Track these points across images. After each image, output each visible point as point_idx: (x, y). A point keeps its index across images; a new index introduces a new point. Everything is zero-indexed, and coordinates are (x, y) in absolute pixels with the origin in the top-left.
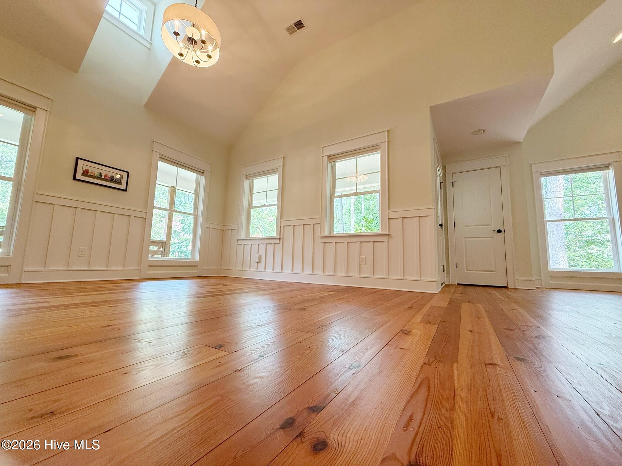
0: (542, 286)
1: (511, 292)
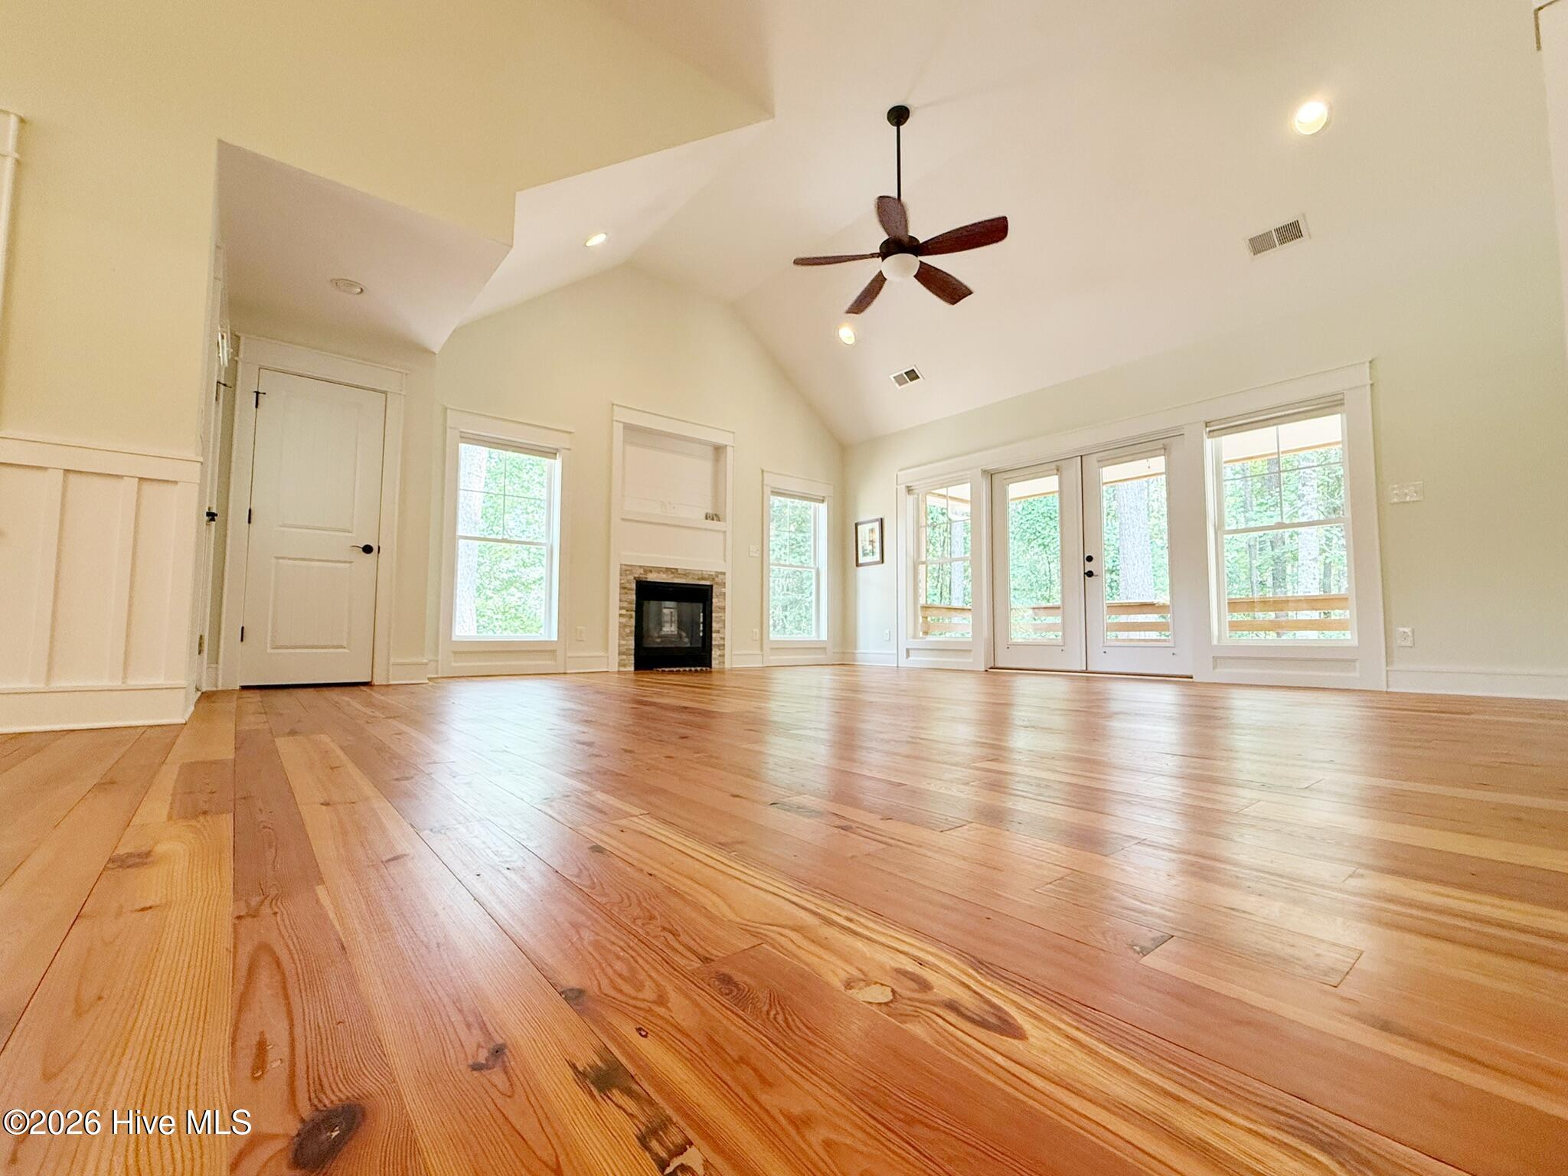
0: (437, 673)
1: (382, 695)
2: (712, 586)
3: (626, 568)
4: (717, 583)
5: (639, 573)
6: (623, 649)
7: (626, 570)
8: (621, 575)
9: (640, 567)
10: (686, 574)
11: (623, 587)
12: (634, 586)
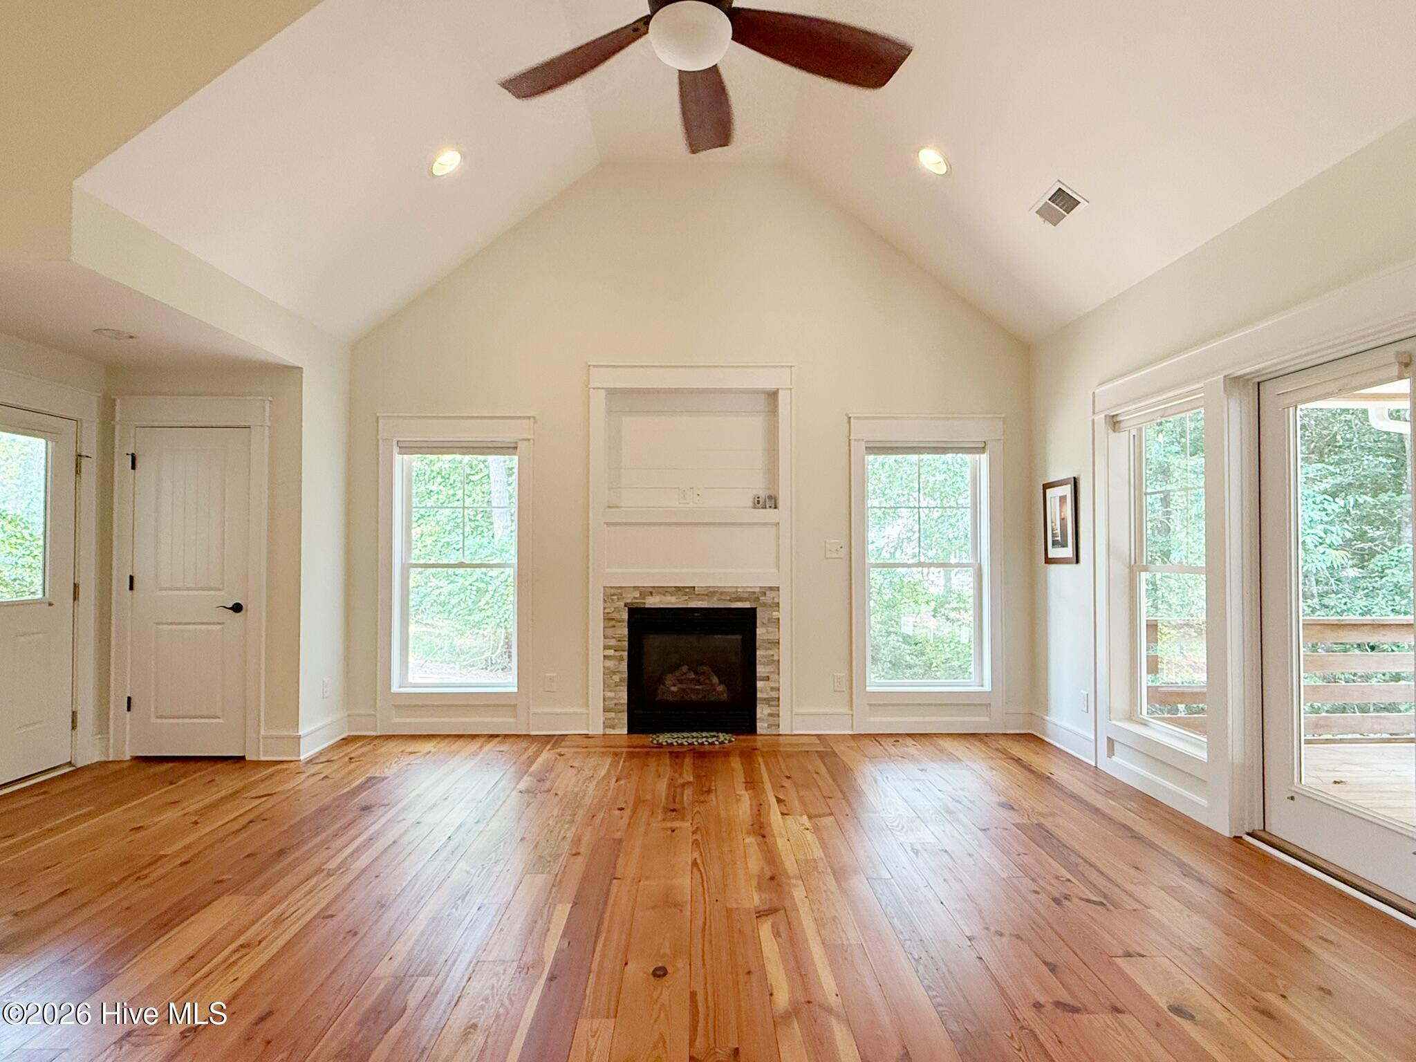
0: (375, 730)
2: (753, 611)
3: (613, 591)
4: (764, 605)
5: (630, 597)
6: (611, 704)
7: (611, 594)
8: (605, 601)
9: (636, 588)
10: (710, 593)
11: (608, 618)
12: (625, 616)
